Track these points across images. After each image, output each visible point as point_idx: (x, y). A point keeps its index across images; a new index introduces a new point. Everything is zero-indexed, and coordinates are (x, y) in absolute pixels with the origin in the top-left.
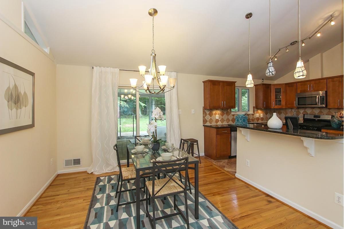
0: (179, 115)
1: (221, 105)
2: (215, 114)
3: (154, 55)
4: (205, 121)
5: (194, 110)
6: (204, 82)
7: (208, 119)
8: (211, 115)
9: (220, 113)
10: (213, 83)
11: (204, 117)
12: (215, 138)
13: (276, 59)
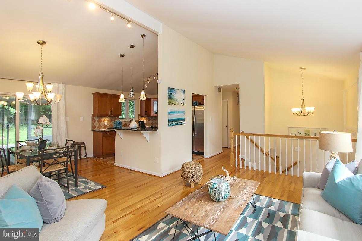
0: (67, 122)
1: (108, 113)
2: (104, 121)
3: (41, 75)
4: (93, 127)
5: (83, 117)
6: (93, 94)
7: (97, 125)
8: (99, 121)
9: (108, 120)
10: (101, 95)
11: (93, 123)
12: (102, 140)
13: (149, 82)
